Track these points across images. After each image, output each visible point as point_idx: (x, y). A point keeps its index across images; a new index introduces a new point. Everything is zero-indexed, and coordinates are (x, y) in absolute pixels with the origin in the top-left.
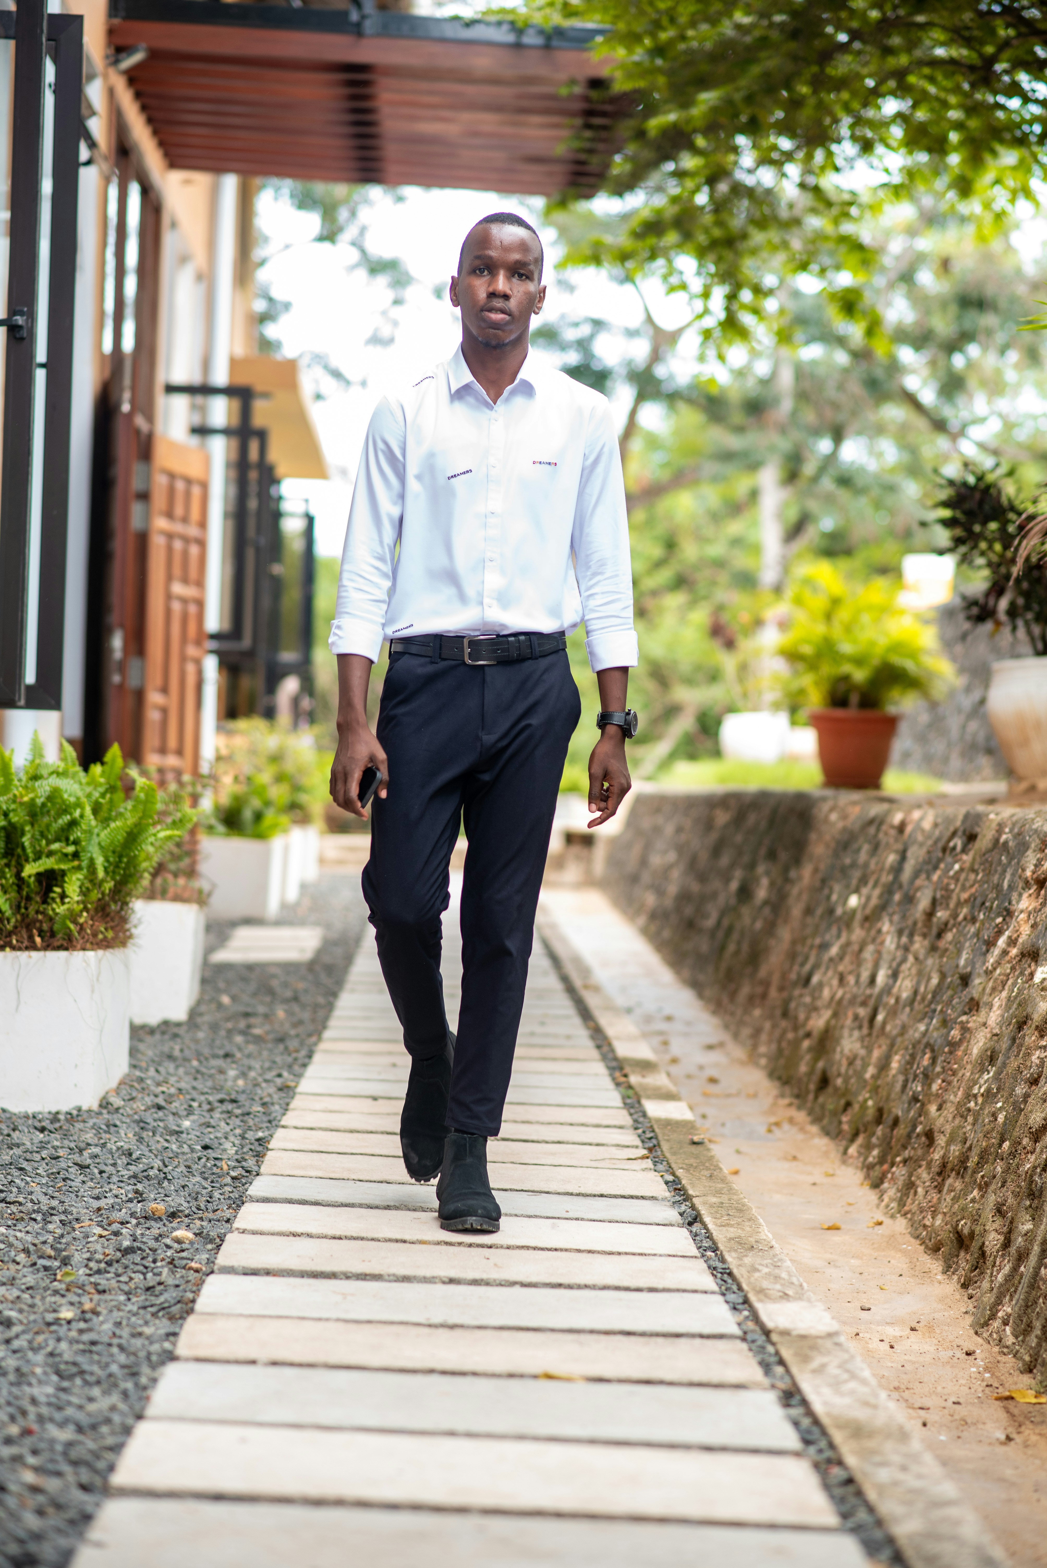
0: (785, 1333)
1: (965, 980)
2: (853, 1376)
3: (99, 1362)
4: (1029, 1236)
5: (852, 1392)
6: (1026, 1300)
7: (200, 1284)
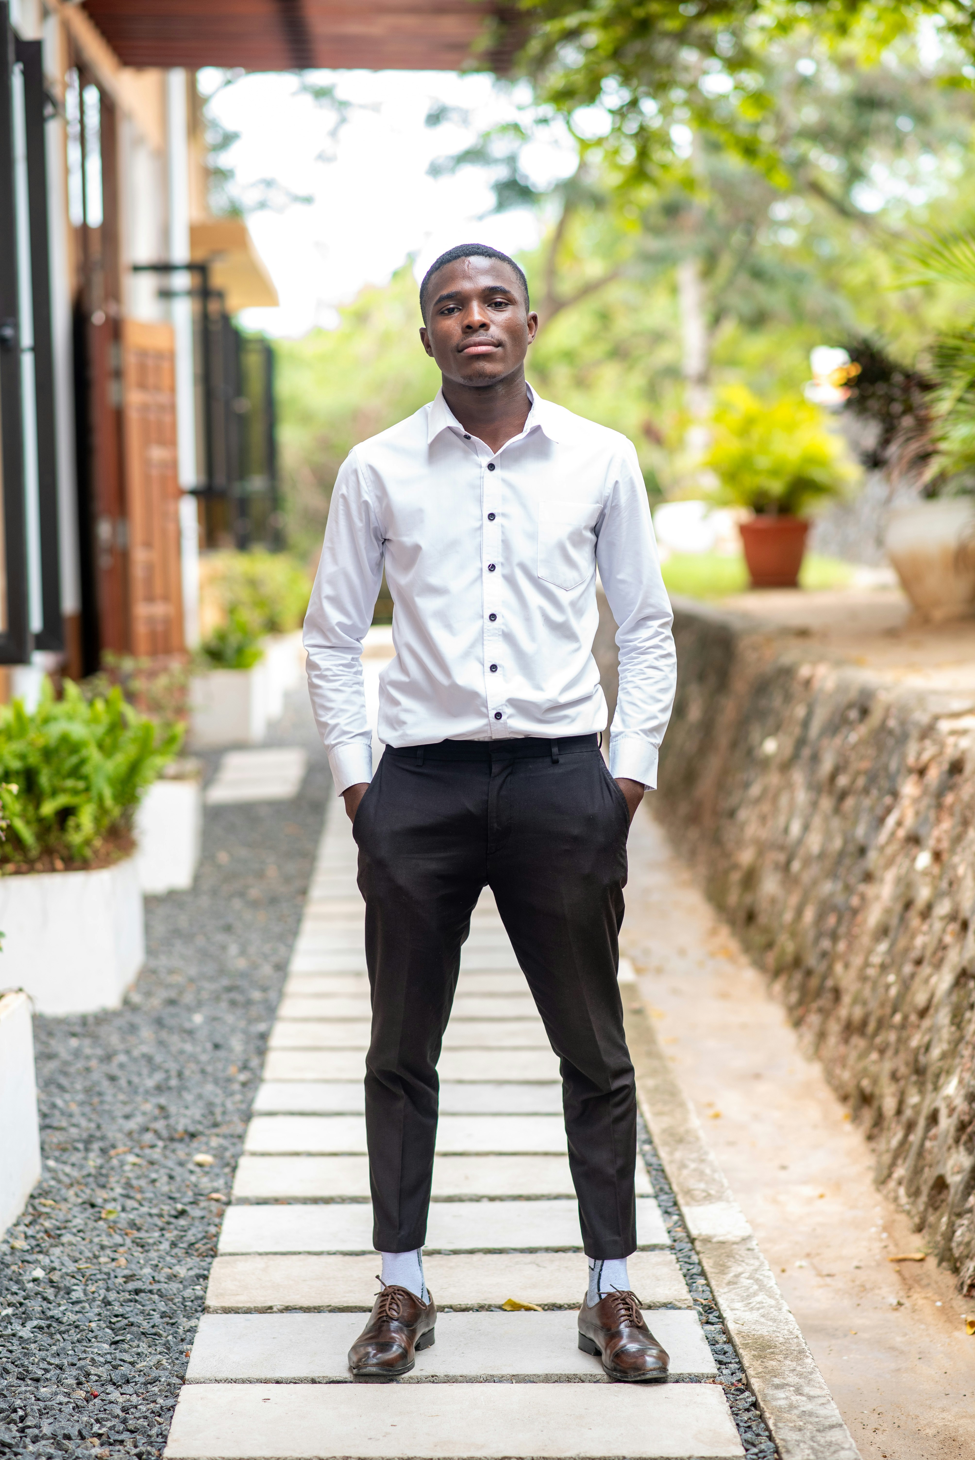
0: (707, 1240)
1: (862, 851)
2: (762, 1287)
3: (142, 1312)
4: (917, 1108)
5: (760, 1306)
6: (916, 1166)
7: (221, 1215)
